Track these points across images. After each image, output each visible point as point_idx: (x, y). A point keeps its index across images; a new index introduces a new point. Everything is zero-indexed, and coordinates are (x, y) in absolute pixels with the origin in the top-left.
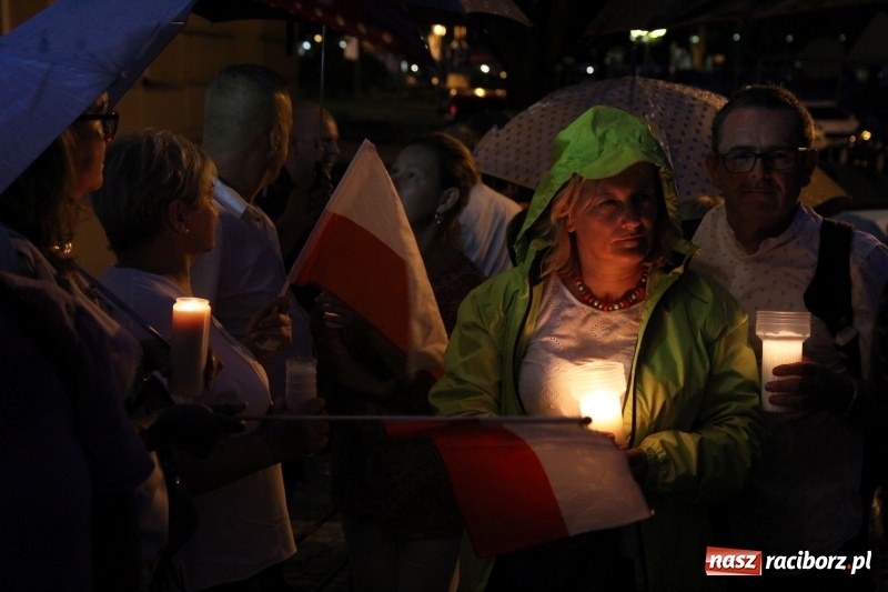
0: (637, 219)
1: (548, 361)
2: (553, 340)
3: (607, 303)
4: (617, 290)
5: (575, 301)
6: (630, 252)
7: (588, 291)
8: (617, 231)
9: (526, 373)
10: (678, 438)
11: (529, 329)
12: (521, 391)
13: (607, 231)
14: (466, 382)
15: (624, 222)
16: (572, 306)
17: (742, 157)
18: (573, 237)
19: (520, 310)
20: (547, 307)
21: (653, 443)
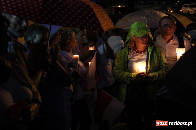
0: (146, 39)
1: (133, 63)
2: (133, 59)
3: (141, 52)
4: (142, 50)
5: (136, 53)
6: (145, 44)
7: (138, 51)
8: (143, 41)
9: (129, 65)
10: (155, 74)
11: (129, 58)
12: (129, 68)
13: (141, 41)
14: (119, 67)
15: (144, 39)
16: (135, 53)
17: (165, 26)
18: (135, 42)
19: (127, 55)
20: (131, 54)
21: (151, 74)
